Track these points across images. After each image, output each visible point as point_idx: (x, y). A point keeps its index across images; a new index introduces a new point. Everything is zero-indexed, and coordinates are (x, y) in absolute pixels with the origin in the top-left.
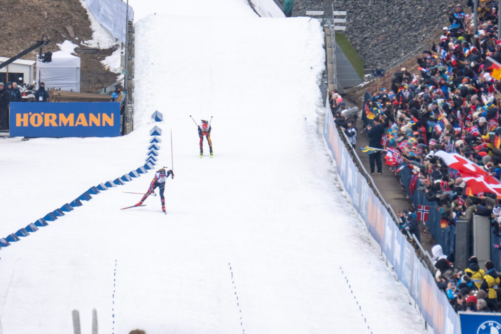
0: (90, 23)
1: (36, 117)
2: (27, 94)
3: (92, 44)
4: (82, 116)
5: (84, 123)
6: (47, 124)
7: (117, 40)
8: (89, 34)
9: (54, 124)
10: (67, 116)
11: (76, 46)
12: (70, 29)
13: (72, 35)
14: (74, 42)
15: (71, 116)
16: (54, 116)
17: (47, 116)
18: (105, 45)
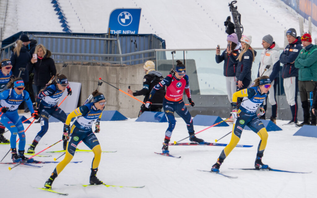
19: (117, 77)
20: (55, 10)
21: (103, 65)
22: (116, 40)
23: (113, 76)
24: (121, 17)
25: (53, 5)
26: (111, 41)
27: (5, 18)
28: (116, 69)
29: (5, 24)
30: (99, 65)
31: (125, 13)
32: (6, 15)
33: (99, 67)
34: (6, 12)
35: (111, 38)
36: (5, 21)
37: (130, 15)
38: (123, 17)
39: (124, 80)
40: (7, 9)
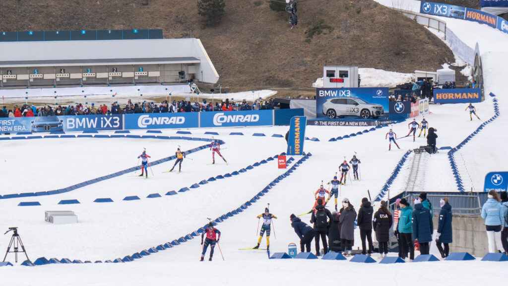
0: (454, 56)
1: (445, 95)
2: (435, 86)
3: (456, 64)
4: (464, 94)
5: (466, 97)
6: (449, 98)
7: (466, 62)
8: (454, 61)
9: (453, 98)
10: (458, 94)
11: (449, 65)
12: (446, 59)
13: (447, 61)
14: (448, 64)
15: (460, 94)
16: (453, 95)
17: (449, 94)
18: (461, 65)
19: (472, 226)
20: (454, 174)
21: (463, 217)
22: (477, 197)
23: (470, 225)
24: (494, 179)
25: (453, 169)
26: (473, 197)
27: (415, 181)
28: (471, 220)
29: (414, 185)
30: (459, 217)
31: (497, 175)
32: (416, 179)
33: (459, 218)
34: (416, 176)
35: (473, 195)
36: (414, 183)
37: (500, 176)
38: (496, 178)
39: (478, 228)
40: (417, 174)
